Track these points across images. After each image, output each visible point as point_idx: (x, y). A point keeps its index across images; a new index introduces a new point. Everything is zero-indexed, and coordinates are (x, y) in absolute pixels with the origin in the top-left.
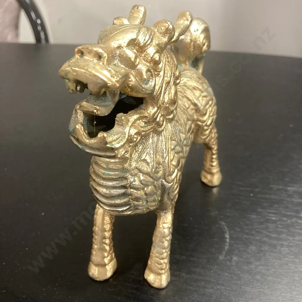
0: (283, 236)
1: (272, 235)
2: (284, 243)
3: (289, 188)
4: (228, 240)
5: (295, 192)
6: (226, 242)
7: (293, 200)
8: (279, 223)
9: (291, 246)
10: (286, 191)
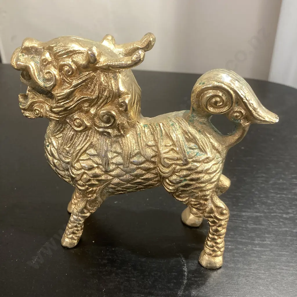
0: (240, 265)
1: (229, 266)
2: (241, 273)
3: (244, 214)
4: (186, 273)
5: (249, 217)
6: (184, 275)
7: (248, 226)
8: (235, 251)
9: (248, 276)
10: (241, 216)
